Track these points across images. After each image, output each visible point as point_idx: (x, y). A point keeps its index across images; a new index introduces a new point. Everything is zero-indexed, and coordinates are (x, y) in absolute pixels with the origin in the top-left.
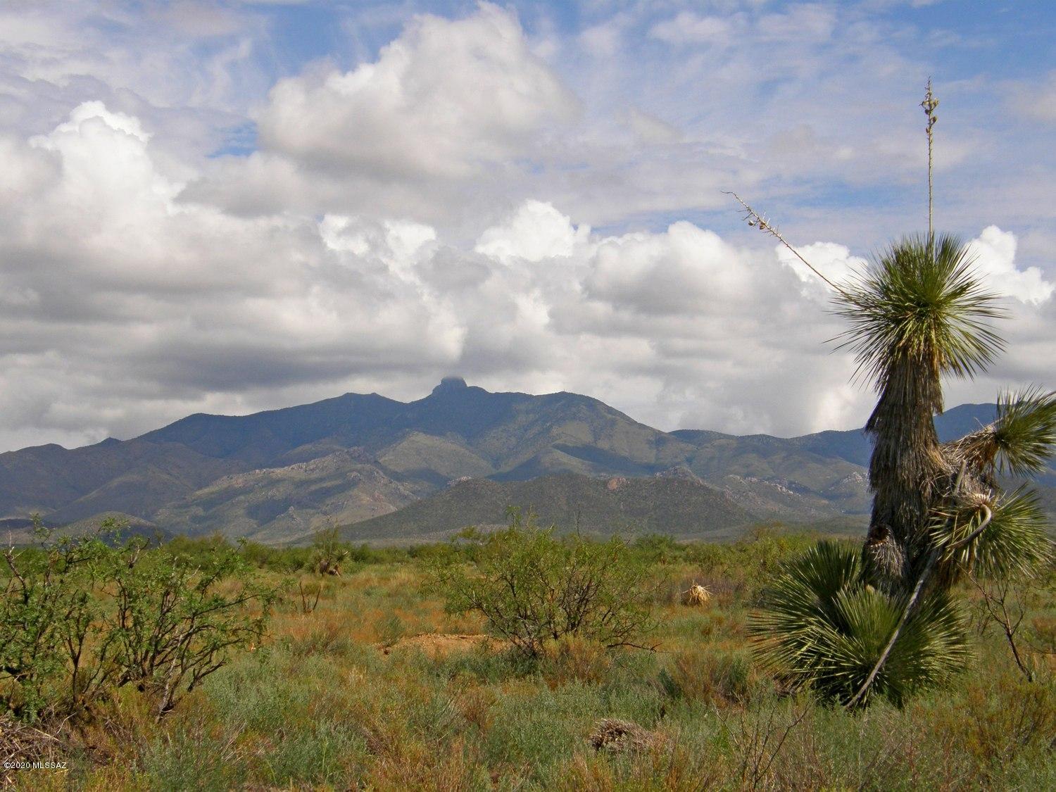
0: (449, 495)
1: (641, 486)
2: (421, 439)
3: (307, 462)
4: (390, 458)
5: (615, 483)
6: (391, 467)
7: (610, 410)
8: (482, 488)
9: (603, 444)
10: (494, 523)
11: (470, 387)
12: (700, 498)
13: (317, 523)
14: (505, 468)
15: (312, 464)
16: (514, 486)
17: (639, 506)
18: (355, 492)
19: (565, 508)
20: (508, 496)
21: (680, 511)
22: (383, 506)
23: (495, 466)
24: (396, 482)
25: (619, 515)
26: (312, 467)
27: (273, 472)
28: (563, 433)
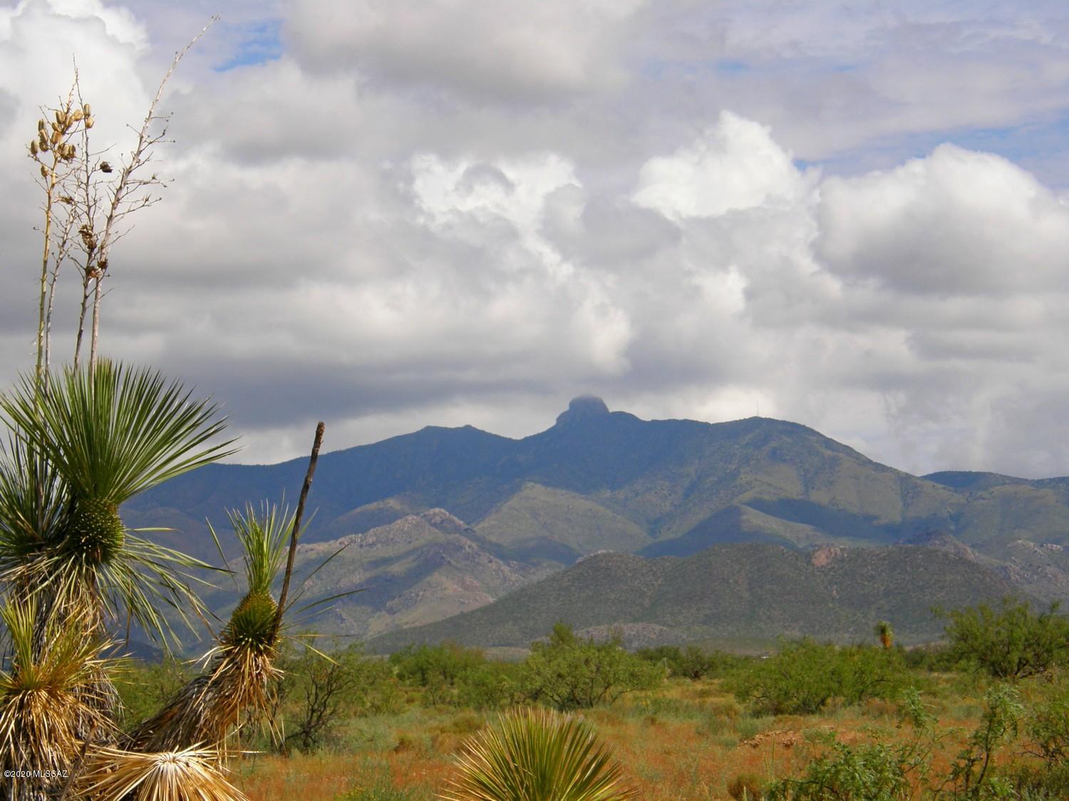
0: (566, 579)
1: (865, 560)
2: (535, 493)
3: (362, 533)
4: (492, 523)
5: (823, 556)
6: (493, 539)
7: (829, 443)
8: (619, 567)
9: (820, 497)
10: (635, 620)
11: (613, 413)
12: (959, 578)
13: (378, 624)
14: (666, 535)
15: (371, 536)
16: (668, 564)
17: (862, 592)
18: (436, 577)
19: (746, 595)
20: (659, 578)
21: (926, 598)
22: (478, 598)
23: (653, 533)
24: (497, 560)
25: (831, 605)
26: (370, 540)
27: (312, 550)
28: (756, 480)
